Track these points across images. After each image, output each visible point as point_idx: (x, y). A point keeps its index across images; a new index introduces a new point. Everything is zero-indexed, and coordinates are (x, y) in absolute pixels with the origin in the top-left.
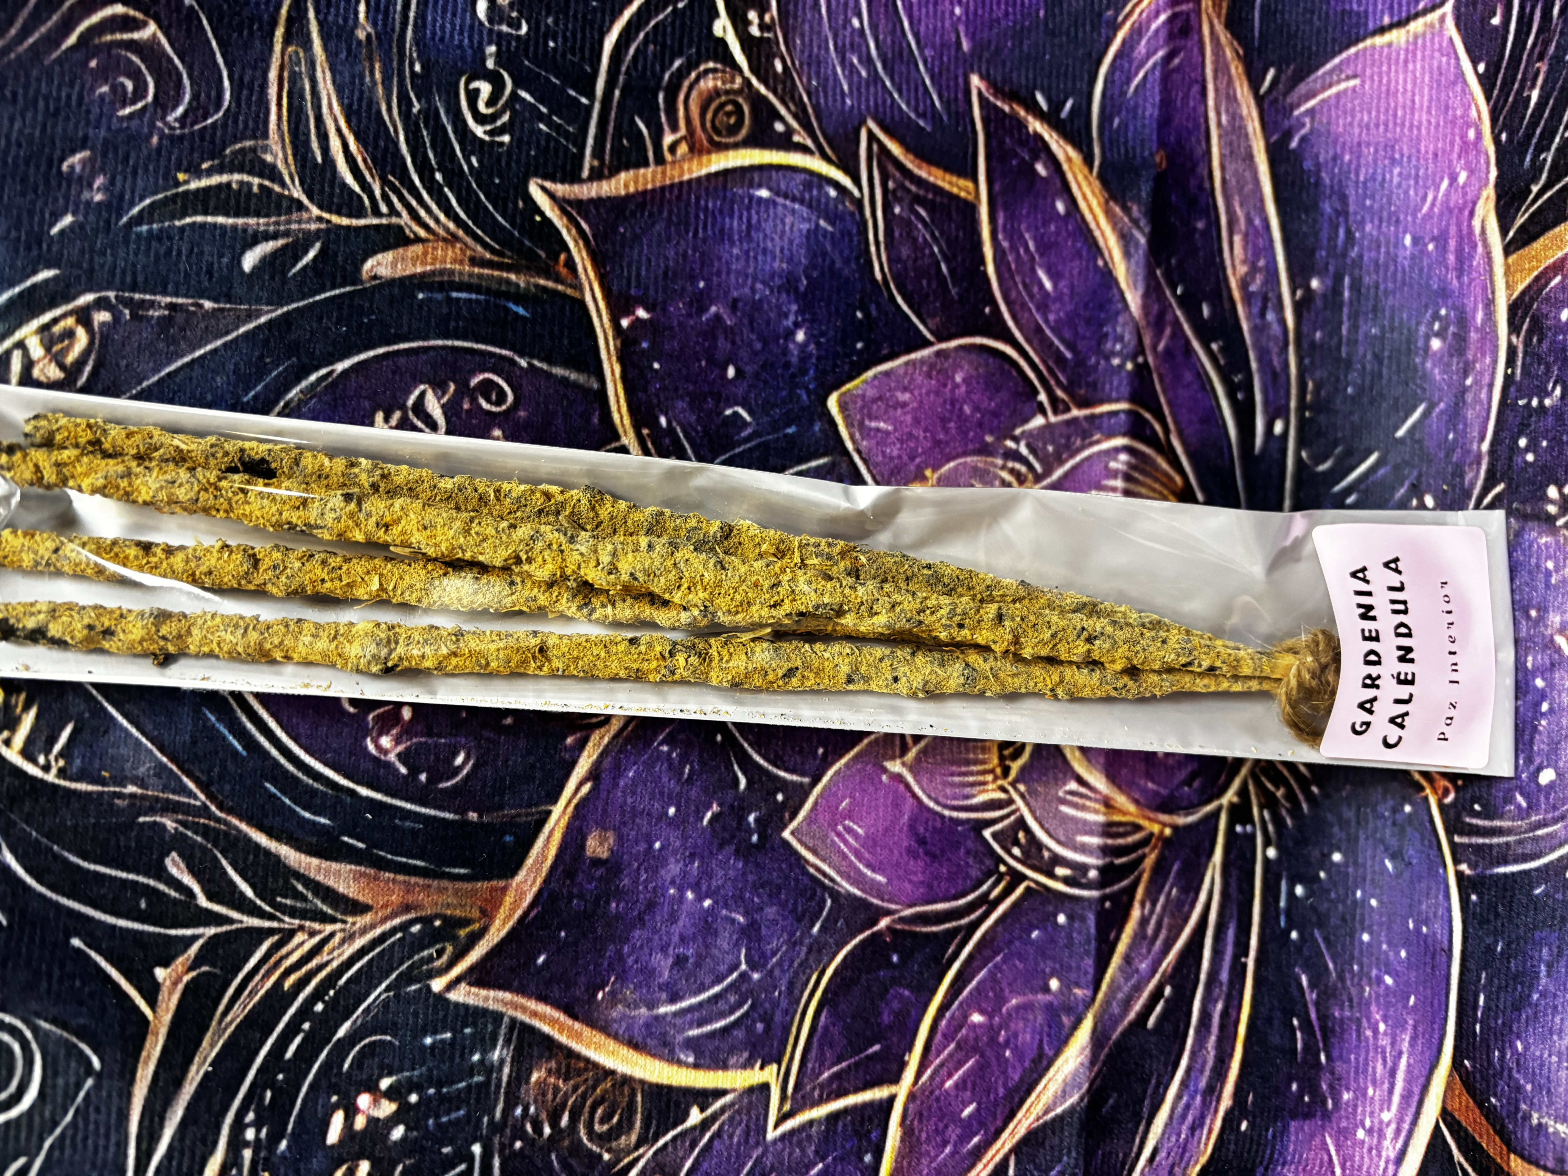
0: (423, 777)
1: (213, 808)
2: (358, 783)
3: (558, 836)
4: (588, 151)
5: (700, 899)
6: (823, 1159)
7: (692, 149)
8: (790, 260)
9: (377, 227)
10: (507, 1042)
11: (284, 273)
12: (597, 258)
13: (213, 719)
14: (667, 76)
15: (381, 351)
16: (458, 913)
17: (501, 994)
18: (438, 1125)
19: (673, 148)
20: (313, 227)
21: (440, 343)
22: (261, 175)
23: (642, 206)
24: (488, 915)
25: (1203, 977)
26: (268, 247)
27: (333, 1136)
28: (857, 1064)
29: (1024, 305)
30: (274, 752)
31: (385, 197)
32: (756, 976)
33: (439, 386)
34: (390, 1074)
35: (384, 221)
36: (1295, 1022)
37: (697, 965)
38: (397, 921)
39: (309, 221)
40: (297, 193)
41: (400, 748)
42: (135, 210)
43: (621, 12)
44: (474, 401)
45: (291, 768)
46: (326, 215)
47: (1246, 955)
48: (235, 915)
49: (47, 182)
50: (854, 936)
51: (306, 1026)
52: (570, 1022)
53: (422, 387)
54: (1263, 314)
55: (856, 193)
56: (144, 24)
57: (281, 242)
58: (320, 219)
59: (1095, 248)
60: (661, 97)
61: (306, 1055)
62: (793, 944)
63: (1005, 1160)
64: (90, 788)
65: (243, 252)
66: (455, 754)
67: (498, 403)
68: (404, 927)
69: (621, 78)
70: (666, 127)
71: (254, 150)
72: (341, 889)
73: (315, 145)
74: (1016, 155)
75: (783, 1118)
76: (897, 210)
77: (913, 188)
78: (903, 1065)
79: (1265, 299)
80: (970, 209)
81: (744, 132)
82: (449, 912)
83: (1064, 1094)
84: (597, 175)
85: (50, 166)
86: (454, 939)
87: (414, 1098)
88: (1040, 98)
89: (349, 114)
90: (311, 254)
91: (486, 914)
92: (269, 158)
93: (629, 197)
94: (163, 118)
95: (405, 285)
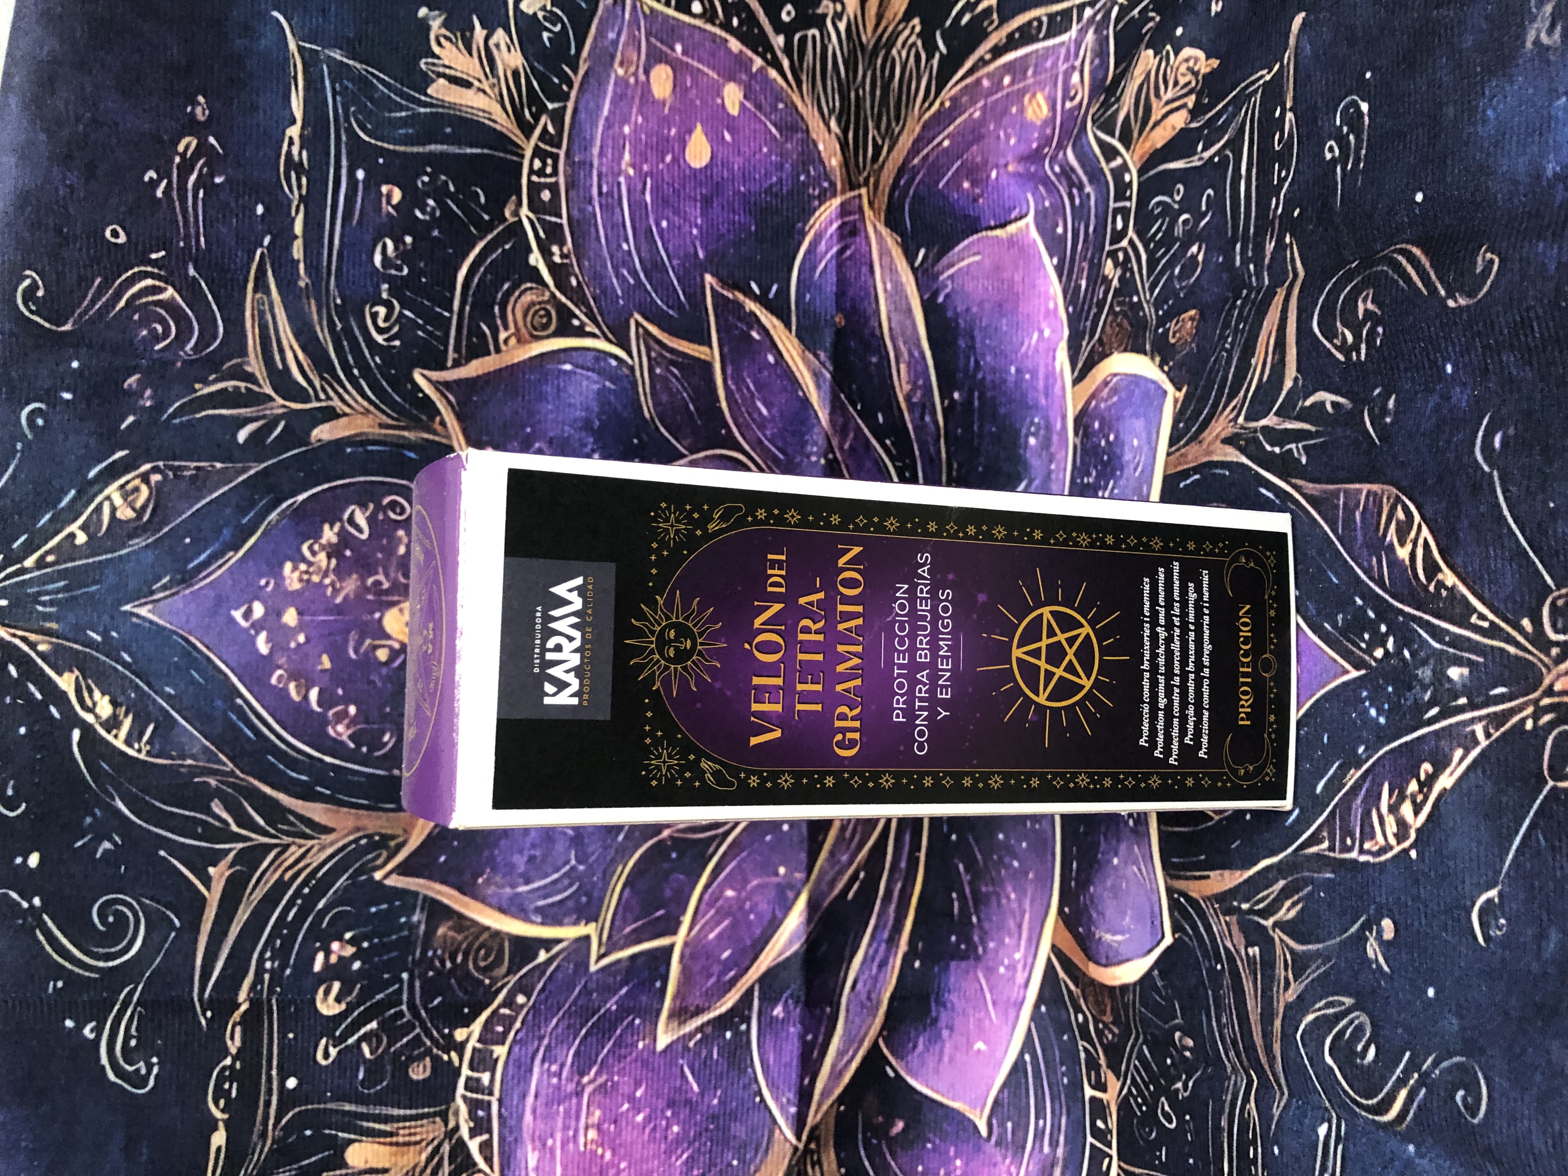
0: (364, 749)
1: (238, 772)
2: (325, 754)
4: (451, 348)
6: (627, 984)
7: (519, 341)
8: (587, 409)
9: (318, 408)
10: (422, 910)
11: (263, 441)
12: (460, 417)
13: (234, 717)
14: (500, 295)
15: (326, 486)
16: (389, 832)
17: (417, 880)
18: (381, 961)
19: (506, 341)
20: (279, 411)
21: (362, 479)
22: (245, 381)
23: (487, 382)
25: (887, 866)
26: (254, 426)
27: (318, 966)
28: (649, 923)
29: (748, 426)
30: (273, 737)
31: (324, 390)
32: (581, 868)
33: (363, 506)
34: (351, 930)
35: (324, 404)
36: (954, 895)
37: (543, 861)
38: (351, 838)
39: (276, 407)
40: (269, 390)
41: (350, 732)
42: (171, 410)
43: (467, 256)
44: (385, 513)
45: (283, 746)
46: (287, 404)
47: (919, 850)
48: (253, 836)
49: (116, 395)
50: (646, 841)
51: (299, 902)
52: (461, 897)
53: (352, 507)
54: (922, 418)
55: (630, 361)
56: (166, 290)
57: (261, 423)
58: (284, 406)
59: (795, 383)
60: (496, 309)
61: (299, 920)
62: (606, 848)
63: (752, 986)
64: (166, 762)
65: (237, 431)
66: (383, 734)
67: (401, 514)
68: (356, 841)
69: (470, 298)
70: (501, 328)
71: (240, 365)
72: (317, 819)
73: (277, 359)
74: (737, 327)
75: (600, 957)
76: (658, 371)
77: (668, 355)
78: (679, 923)
79: (924, 407)
80: (707, 366)
81: (553, 327)
82: (384, 831)
83: (790, 942)
84: (457, 364)
85: (117, 386)
86: (387, 847)
87: (365, 945)
88: (754, 286)
89: (297, 335)
90: (279, 429)
91: (407, 832)
92: (249, 369)
93: (478, 377)
94: (182, 349)
95: (339, 444)
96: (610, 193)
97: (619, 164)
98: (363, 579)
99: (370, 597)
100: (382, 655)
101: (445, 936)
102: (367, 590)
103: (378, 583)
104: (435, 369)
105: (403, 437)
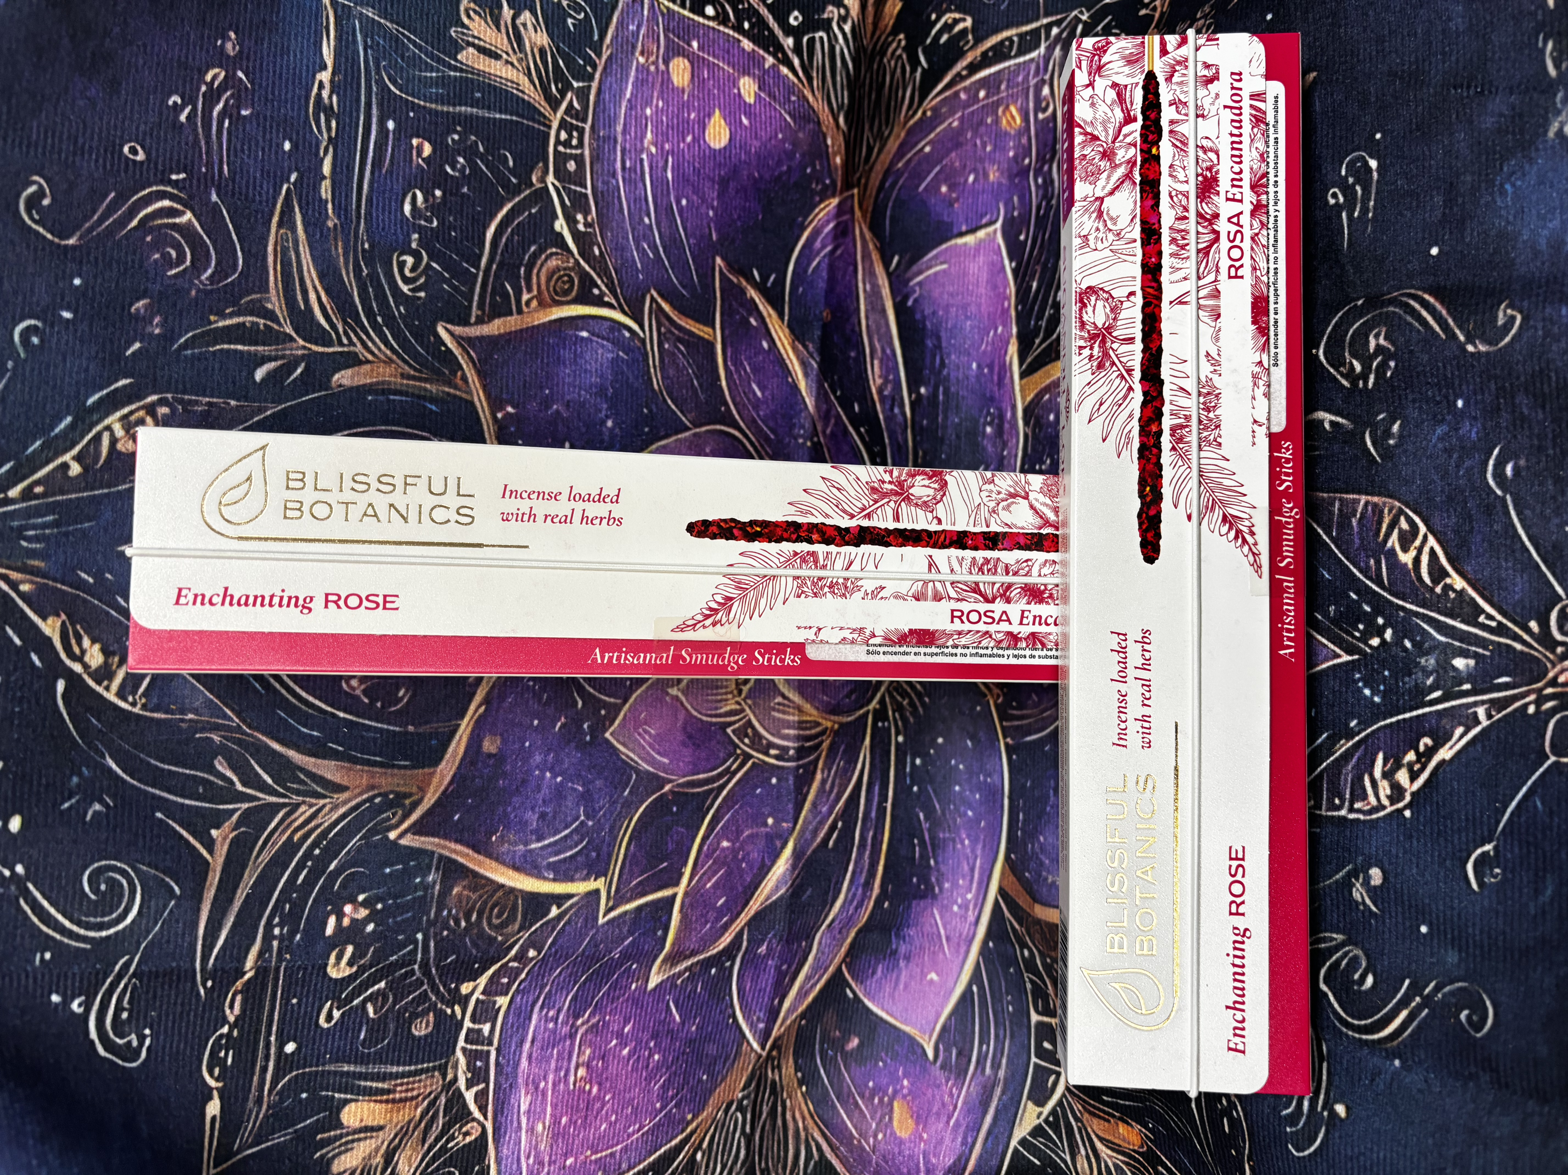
0: (379, 705)
1: (243, 727)
2: (339, 709)
3: (465, 740)
4: (475, 304)
5: (554, 776)
6: (632, 934)
7: (540, 304)
8: (602, 377)
9: (341, 353)
10: (437, 869)
11: (282, 383)
12: (481, 374)
14: (525, 257)
16: (402, 789)
17: (432, 839)
18: (396, 922)
19: (528, 303)
20: (300, 352)
21: (385, 428)
22: (264, 318)
23: (509, 341)
24: (423, 790)
25: (861, 814)
26: (272, 365)
27: (329, 930)
28: (654, 875)
29: (744, 406)
30: (283, 691)
31: (347, 334)
32: (590, 823)
34: (364, 892)
35: (346, 349)
36: (916, 841)
37: (554, 817)
38: (365, 796)
39: (298, 348)
40: (289, 330)
41: (363, 687)
42: (182, 340)
43: (496, 215)
45: (293, 700)
46: (308, 345)
47: (884, 802)
48: (261, 795)
49: (122, 321)
50: (648, 797)
51: (309, 863)
52: (475, 855)
54: (891, 408)
55: (642, 334)
56: (182, 213)
57: (279, 363)
58: (304, 348)
59: (786, 370)
60: (522, 271)
61: (310, 882)
62: (613, 802)
63: (742, 930)
64: (163, 716)
65: (255, 369)
66: (398, 690)
68: (370, 799)
69: (498, 258)
70: (525, 289)
71: (260, 301)
72: (329, 776)
73: (299, 297)
74: (739, 312)
75: (608, 911)
76: (666, 346)
77: (677, 332)
78: (680, 875)
79: (893, 398)
80: (710, 345)
81: (573, 294)
82: (398, 789)
83: (778, 887)
84: (480, 321)
85: (123, 309)
86: (402, 806)
88: (756, 273)
89: (322, 277)
90: (299, 371)
92: (269, 306)
93: (500, 336)
94: (198, 277)
95: (360, 391)
96: (633, 169)
97: (642, 142)
101: (459, 895)
104: (459, 325)
105: (425, 389)
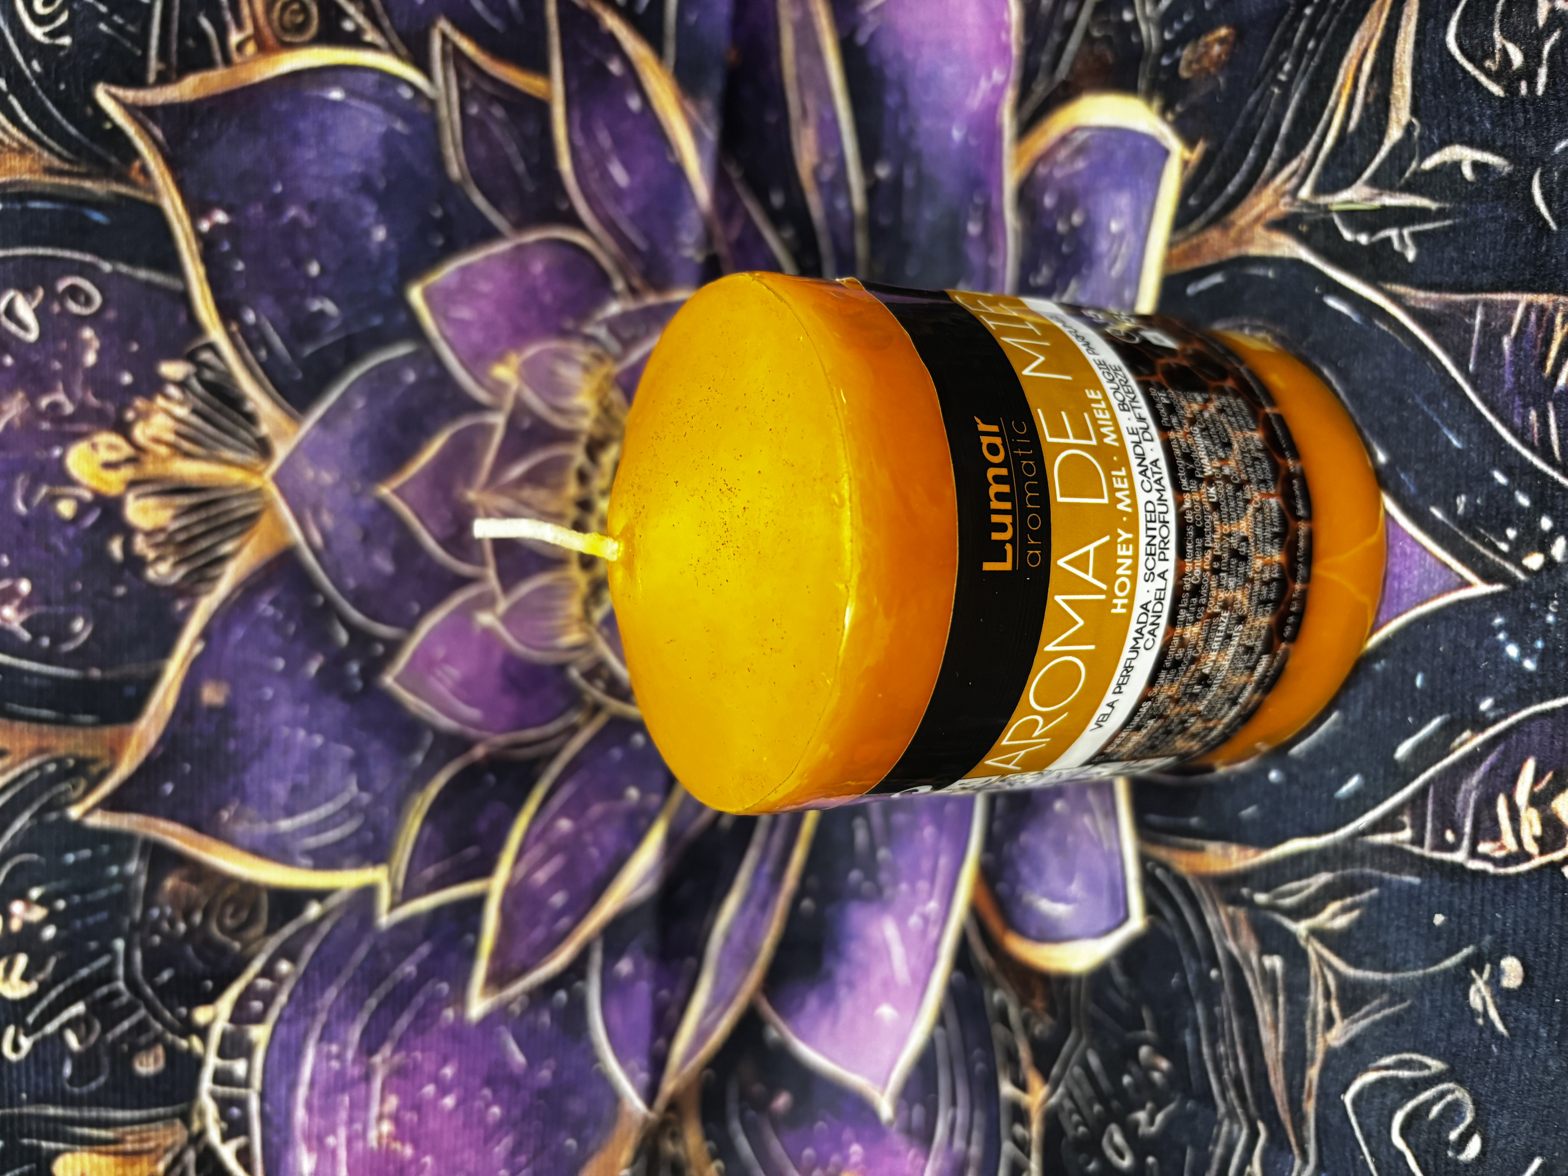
0: (46, 641)
3: (174, 689)
4: (153, 53)
5: (312, 735)
6: (429, 942)
7: (261, 48)
8: (367, 161)
10: (142, 856)
12: (172, 164)
16: (87, 755)
18: (85, 926)
19: (240, 48)
21: (25, 251)
23: (213, 111)
24: (117, 754)
32: (365, 797)
33: (27, 291)
34: (39, 886)
36: (858, 821)
37: (312, 787)
38: (33, 763)
41: (22, 617)
44: (62, 303)
50: (453, 761)
53: (11, 293)
54: (833, 202)
55: (431, 92)
59: (666, 144)
62: (400, 771)
63: (591, 938)
66: (74, 621)
67: (87, 306)
68: (40, 767)
70: (232, 26)
74: (590, 55)
75: (393, 908)
76: (473, 111)
77: (489, 88)
79: (836, 186)
80: (540, 106)
81: (313, 30)
82: (79, 754)
84: (163, 80)
86: (86, 775)
87: (62, 905)
91: (115, 753)
93: (197, 101)
98: (32, 398)
99: (45, 426)
100: (66, 508)
101: (175, 892)
102: (41, 415)
103: (55, 406)
104: (129, 86)
105: (83, 189)
